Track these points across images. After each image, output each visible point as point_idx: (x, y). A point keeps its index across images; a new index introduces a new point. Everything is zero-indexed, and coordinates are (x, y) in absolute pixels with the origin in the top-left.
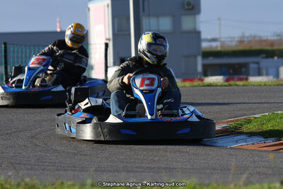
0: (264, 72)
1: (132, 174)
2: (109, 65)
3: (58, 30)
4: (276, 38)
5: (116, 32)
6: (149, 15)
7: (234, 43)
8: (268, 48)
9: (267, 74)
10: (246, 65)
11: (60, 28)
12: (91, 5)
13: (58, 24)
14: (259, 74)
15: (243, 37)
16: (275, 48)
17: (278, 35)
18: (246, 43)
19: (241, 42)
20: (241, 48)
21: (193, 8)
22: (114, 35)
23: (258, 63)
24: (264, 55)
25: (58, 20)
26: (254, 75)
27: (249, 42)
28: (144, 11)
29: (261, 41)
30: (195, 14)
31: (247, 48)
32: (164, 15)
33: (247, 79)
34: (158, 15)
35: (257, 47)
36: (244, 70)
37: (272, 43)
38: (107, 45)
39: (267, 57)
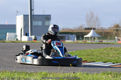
0: (70, 39)
1: (28, 69)
2: (22, 35)
3: (7, 24)
4: (74, 29)
5: (25, 25)
6: (35, 21)
7: (61, 30)
8: (72, 32)
9: (71, 40)
10: (64, 37)
11: (7, 23)
12: (17, 17)
13: (7, 22)
14: (69, 39)
15: (64, 28)
16: (74, 32)
17: (75, 28)
18: (65, 30)
19: (63, 29)
20: (63, 31)
21: (49, 19)
22: (24, 26)
23: (68, 36)
24: (70, 34)
25: (7, 21)
26: (67, 40)
27: (66, 30)
28: (33, 19)
29: (69, 30)
30: (49, 21)
31: (65, 32)
32: (40, 20)
33: (65, 41)
34: (38, 21)
35: (68, 31)
36: (64, 38)
37: (73, 30)
38: (21, 29)
39: (71, 34)
